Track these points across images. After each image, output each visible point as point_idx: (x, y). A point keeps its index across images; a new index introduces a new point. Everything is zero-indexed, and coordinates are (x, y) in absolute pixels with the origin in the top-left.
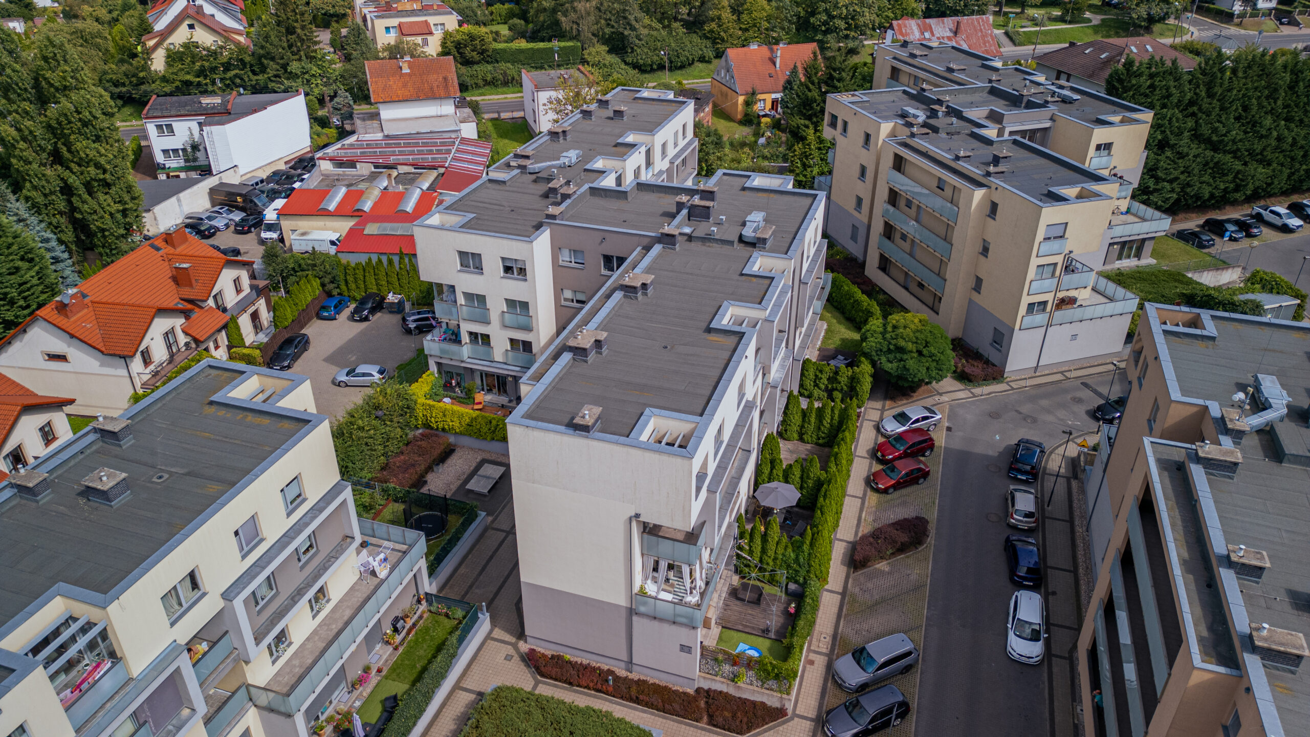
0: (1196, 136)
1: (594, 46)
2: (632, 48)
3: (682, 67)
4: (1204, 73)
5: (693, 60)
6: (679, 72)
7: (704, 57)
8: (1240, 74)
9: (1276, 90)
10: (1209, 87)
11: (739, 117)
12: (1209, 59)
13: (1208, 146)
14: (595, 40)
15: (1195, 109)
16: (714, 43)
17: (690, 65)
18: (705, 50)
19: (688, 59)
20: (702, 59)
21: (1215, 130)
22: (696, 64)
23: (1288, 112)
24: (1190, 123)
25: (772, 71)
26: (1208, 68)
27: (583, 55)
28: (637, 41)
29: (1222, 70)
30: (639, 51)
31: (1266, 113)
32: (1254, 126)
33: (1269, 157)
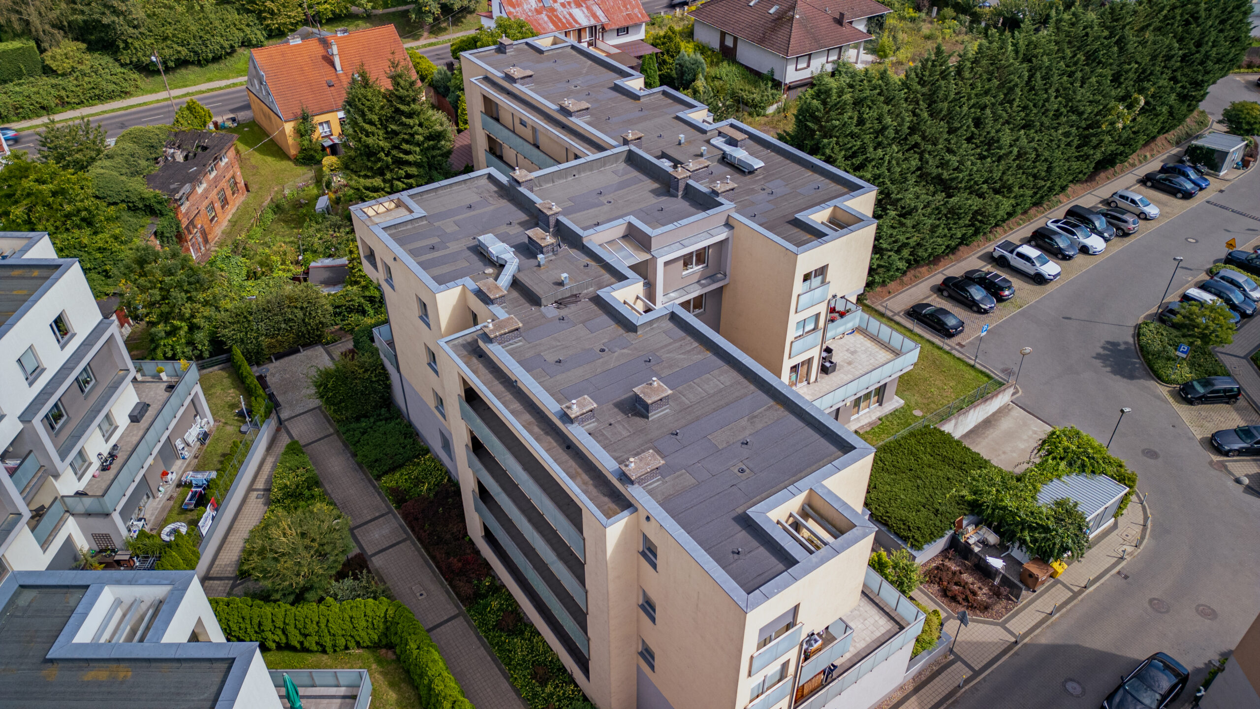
0: (923, 176)
1: (58, 46)
2: (125, 42)
3: (216, 59)
4: (922, 82)
5: (232, 47)
6: (216, 66)
7: (250, 41)
8: (967, 74)
9: (1011, 90)
10: (931, 100)
11: (293, 152)
12: (927, 60)
13: (939, 187)
14: (58, 34)
15: (917, 138)
16: (261, 19)
17: (229, 54)
18: (248, 30)
19: (222, 47)
20: (247, 44)
21: (943, 164)
22: (240, 51)
23: (1027, 115)
24: (915, 163)
25: (333, 79)
26: (927, 73)
27: (43, 61)
28: (131, 30)
29: (944, 75)
30: (137, 44)
31: (1003, 124)
32: (990, 144)
33: (1010, 182)
